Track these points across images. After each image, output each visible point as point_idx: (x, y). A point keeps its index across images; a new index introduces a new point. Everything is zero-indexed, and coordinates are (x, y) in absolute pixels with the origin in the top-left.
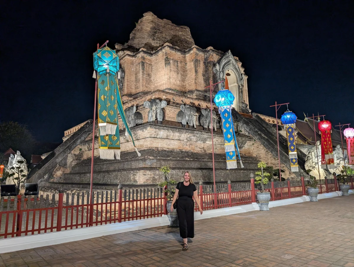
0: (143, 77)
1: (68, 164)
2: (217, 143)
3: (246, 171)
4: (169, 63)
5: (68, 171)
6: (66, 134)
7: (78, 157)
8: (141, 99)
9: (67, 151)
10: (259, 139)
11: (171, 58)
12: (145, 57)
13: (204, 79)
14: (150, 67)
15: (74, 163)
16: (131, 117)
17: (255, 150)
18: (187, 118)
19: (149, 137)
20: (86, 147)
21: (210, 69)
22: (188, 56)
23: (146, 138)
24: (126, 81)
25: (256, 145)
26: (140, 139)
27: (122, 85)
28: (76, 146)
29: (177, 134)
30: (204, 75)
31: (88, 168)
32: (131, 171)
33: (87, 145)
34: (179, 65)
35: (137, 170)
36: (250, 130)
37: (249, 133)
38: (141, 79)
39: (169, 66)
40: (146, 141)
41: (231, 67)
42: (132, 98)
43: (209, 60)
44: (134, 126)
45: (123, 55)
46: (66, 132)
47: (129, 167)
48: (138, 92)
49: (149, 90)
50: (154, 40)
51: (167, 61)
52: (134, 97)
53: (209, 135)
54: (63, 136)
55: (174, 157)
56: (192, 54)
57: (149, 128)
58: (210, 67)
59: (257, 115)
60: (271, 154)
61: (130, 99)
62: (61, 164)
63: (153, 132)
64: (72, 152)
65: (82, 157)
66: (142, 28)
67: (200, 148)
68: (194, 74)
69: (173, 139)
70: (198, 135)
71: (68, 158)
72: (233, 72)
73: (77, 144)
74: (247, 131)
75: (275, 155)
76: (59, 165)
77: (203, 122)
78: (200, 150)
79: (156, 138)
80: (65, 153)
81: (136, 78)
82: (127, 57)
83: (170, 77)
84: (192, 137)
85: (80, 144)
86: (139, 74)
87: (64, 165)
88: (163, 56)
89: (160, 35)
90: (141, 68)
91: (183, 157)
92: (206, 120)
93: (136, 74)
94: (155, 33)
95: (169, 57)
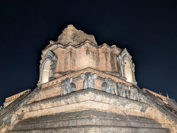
0: (71, 61)
1: (12, 123)
2: (131, 108)
3: (156, 130)
4: (89, 53)
5: (11, 128)
6: (7, 100)
7: (20, 117)
8: (75, 73)
9: (12, 112)
10: (156, 106)
11: (90, 50)
12: (72, 49)
13: (111, 65)
14: (75, 56)
15: (16, 122)
16: (68, 86)
17: (153, 114)
18: (110, 88)
19: (89, 100)
20: (28, 109)
21: (115, 58)
22: (100, 50)
23: (86, 101)
24: (58, 63)
25: (153, 110)
26: (80, 102)
27: (55, 66)
28: (19, 108)
29: (108, 99)
30: (111, 62)
31: (31, 126)
32: (82, 128)
33: (29, 107)
34: (95, 55)
35: (89, 127)
36: (148, 99)
37: (147, 101)
38: (69, 62)
39: (89, 55)
40: (86, 103)
41: (127, 58)
42: (61, 75)
43: (114, 53)
44: (70, 93)
45: (56, 47)
46: (7, 99)
47: (75, 125)
48: (66, 71)
49: (74, 70)
50: (74, 41)
51: (88, 52)
52: (63, 74)
53: (127, 101)
54: (5, 101)
55: (109, 117)
56: (103, 49)
57: (90, 93)
58: (114, 57)
59: (146, 90)
60: (166, 117)
61: (60, 75)
62: (6, 123)
63: (93, 96)
64: (16, 113)
65: (23, 117)
66: (66, 34)
67: (121, 111)
68: (105, 61)
69: (105, 103)
70: (121, 101)
71: (12, 118)
72: (128, 61)
73: (21, 106)
74: (145, 99)
75: (170, 117)
76: (4, 123)
77: (119, 92)
78: (122, 112)
79: (94, 101)
80: (11, 113)
81: (65, 62)
82: (60, 48)
83: (89, 62)
84: (117, 102)
85: (22, 107)
86: (68, 59)
87: (9, 124)
88: (85, 48)
89: (78, 38)
90: (69, 55)
91: (115, 118)
92: (121, 91)
93: (65, 59)
94: (75, 37)
95: (89, 49)
